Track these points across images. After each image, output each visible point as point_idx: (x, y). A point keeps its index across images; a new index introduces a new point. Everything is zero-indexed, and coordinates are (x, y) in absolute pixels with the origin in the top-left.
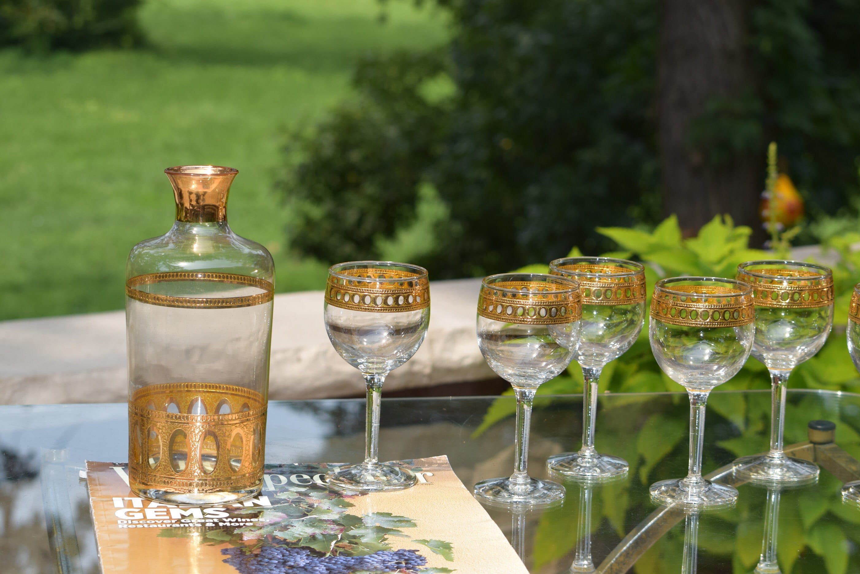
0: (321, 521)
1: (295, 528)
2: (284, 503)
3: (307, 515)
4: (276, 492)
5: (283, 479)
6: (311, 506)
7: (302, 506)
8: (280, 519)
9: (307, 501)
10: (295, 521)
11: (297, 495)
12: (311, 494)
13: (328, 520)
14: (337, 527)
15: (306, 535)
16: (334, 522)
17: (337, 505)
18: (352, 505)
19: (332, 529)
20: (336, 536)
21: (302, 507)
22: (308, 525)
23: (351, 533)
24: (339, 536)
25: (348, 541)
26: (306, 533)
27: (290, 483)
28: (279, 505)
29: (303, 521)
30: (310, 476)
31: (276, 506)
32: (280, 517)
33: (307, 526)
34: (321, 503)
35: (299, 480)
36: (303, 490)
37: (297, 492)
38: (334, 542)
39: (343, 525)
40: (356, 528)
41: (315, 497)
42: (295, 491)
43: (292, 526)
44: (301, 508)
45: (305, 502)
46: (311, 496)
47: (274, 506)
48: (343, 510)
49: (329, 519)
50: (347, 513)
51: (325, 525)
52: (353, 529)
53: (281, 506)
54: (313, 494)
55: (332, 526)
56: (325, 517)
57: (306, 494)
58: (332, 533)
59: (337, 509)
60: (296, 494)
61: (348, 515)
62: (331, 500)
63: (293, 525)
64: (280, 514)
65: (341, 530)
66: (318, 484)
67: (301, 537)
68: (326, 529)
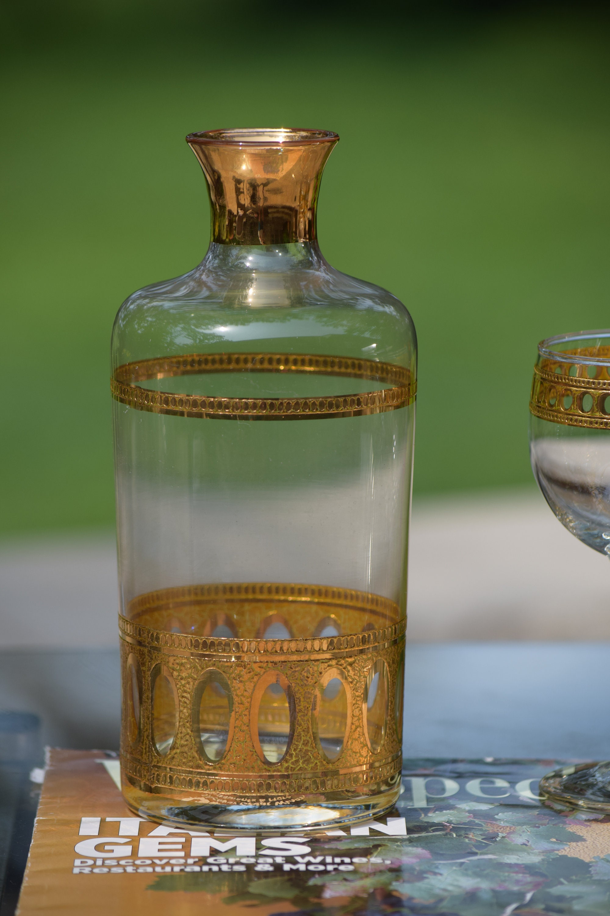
0: (501, 866)
1: (439, 877)
2: (434, 831)
3: (475, 854)
4: (426, 811)
5: (451, 786)
6: (492, 838)
7: (471, 836)
8: (414, 861)
9: (484, 829)
10: (444, 864)
11: (470, 817)
12: (500, 816)
13: (517, 865)
14: (529, 879)
15: (456, 891)
16: (528, 869)
17: (547, 838)
18: (579, 839)
19: (517, 882)
20: (521, 895)
21: (470, 839)
22: (470, 872)
23: (556, 890)
24: (529, 896)
25: (542, 906)
26: (459, 887)
27: (463, 795)
28: (424, 834)
29: (462, 864)
30: (510, 782)
31: (416, 835)
32: (417, 856)
33: (467, 875)
34: (514, 832)
35: (483, 790)
36: (484, 807)
37: (469, 812)
38: (514, 906)
39: (542, 875)
40: (570, 881)
41: (507, 821)
42: (467, 808)
43: (435, 874)
44: (467, 840)
45: (481, 830)
46: (497, 820)
47: (412, 836)
48: (556, 846)
49: (519, 862)
50: (562, 853)
51: (506, 874)
52: (562, 883)
53: (427, 837)
54: (504, 816)
55: (520, 876)
56: (511, 859)
57: (488, 817)
58: (516, 888)
59: (545, 845)
60: (467, 814)
61: (564, 857)
62: (539, 827)
63: (437, 871)
64: (419, 851)
65: (537, 885)
66: (521, 798)
67: (445, 894)
68: (505, 881)
